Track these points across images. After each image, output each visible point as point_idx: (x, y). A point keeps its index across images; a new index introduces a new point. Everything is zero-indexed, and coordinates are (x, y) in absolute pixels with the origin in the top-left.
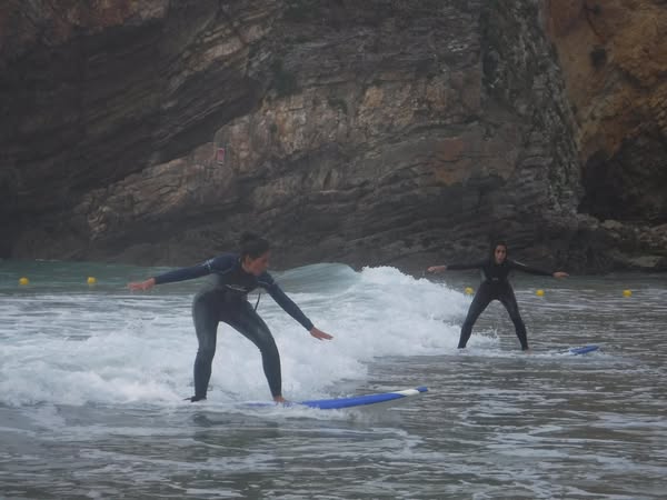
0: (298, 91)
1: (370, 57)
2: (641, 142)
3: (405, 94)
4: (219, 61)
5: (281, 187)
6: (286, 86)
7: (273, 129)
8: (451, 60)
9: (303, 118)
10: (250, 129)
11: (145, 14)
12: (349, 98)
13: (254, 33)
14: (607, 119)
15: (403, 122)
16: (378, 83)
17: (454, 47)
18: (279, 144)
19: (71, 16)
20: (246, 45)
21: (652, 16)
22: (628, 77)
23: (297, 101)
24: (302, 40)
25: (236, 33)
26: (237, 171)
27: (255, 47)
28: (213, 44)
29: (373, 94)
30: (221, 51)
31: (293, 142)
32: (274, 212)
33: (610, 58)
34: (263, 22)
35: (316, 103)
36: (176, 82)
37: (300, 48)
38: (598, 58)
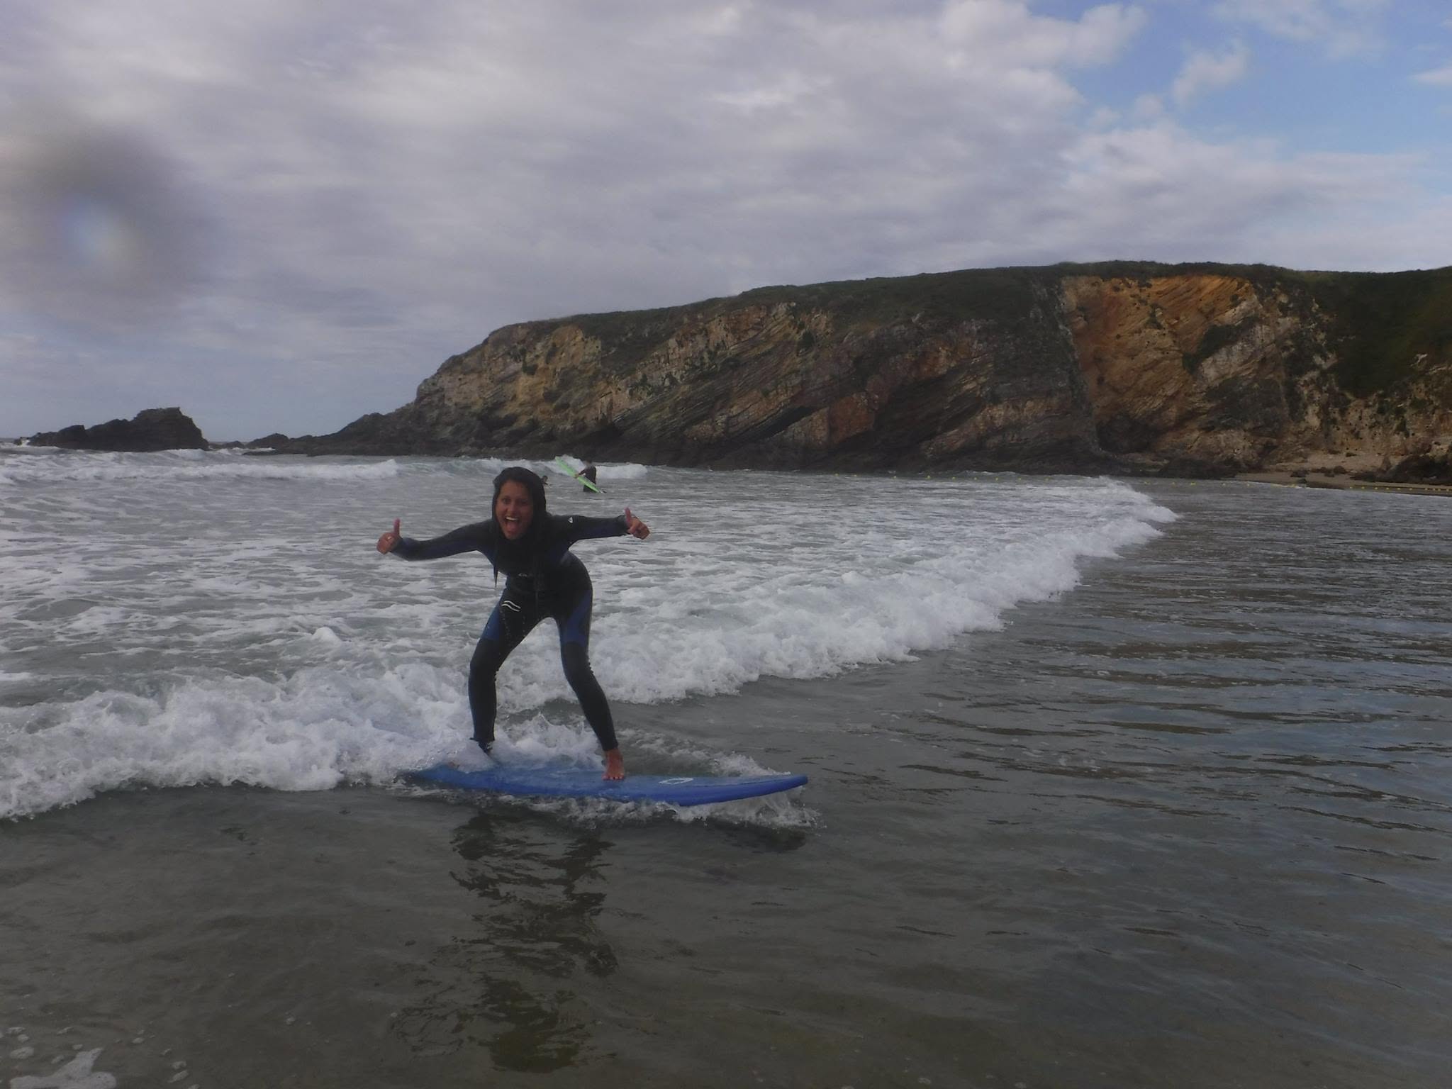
0: (1001, 403)
1: (1029, 389)
2: (1118, 417)
3: (1042, 404)
4: (968, 390)
5: (995, 440)
6: (995, 400)
7: (991, 417)
8: (1060, 390)
9: (1003, 413)
10: (984, 417)
11: (940, 373)
12: (1020, 405)
13: (982, 380)
14: (1104, 407)
15: (1041, 414)
16: (1032, 400)
17: (1060, 385)
18: (993, 423)
19: (913, 374)
20: (978, 384)
21: (1125, 362)
22: (1115, 390)
23: (1000, 407)
24: (1002, 383)
25: (975, 379)
26: (979, 434)
27: (983, 386)
28: (965, 384)
29: (1029, 404)
30: (969, 386)
31: (999, 422)
32: (994, 450)
33: (1106, 381)
34: (986, 376)
35: (1008, 407)
36: (950, 399)
37: (1001, 386)
38: (1100, 381)
